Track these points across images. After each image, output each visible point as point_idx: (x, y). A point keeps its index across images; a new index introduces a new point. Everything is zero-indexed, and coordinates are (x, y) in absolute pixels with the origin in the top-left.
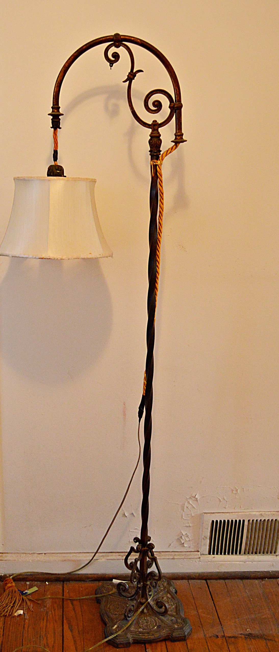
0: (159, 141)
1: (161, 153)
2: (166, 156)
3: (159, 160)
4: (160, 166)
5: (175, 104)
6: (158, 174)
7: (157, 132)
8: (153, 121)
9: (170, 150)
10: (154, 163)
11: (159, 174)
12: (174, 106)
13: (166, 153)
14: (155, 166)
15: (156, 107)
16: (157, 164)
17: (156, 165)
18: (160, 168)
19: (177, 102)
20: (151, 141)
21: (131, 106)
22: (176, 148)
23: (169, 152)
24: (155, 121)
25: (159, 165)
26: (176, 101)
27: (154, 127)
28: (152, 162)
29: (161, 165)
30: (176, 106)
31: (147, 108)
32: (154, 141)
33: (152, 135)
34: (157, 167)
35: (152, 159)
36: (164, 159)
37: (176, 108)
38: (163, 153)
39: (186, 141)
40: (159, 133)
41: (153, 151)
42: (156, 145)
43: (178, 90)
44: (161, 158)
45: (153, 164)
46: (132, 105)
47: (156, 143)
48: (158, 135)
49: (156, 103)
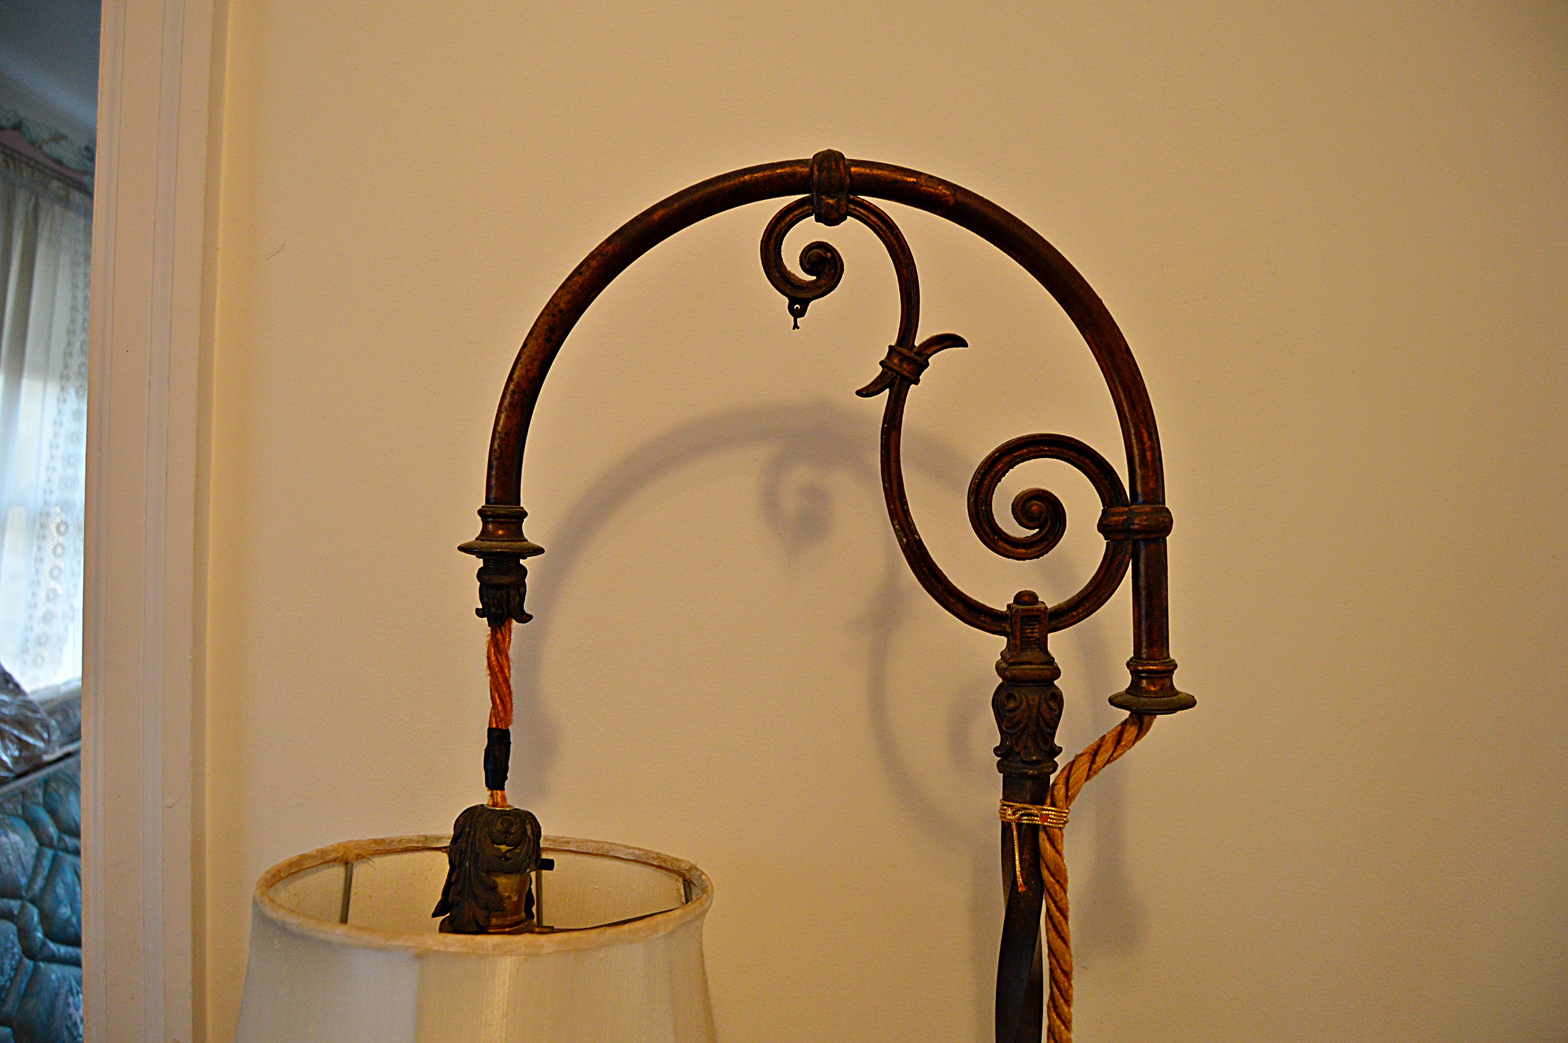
0: (1051, 703)
1: (1061, 761)
2: (1088, 778)
3: (1053, 804)
4: (1057, 831)
5: (1131, 516)
6: (1045, 873)
7: (1042, 658)
8: (1019, 598)
9: (1109, 746)
10: (1022, 815)
11: (1053, 875)
12: (1129, 520)
13: (1087, 766)
14: (1030, 834)
15: (1034, 529)
16: (1037, 821)
17: (1034, 829)
18: (1059, 847)
19: (1144, 502)
20: (1012, 705)
21: (901, 515)
22: (1138, 738)
23: (1100, 760)
24: (1026, 599)
25: (1050, 831)
26: (1141, 499)
27: (1022, 631)
28: (1014, 813)
29: (1060, 829)
30: (1137, 523)
31: (989, 531)
32: (1028, 703)
33: (1016, 671)
34: (1042, 835)
35: (1008, 795)
36: (1074, 797)
37: (1137, 532)
38: (1071, 759)
39: (1190, 703)
40: (1051, 661)
41: (1018, 754)
42: (1038, 724)
43: (1148, 443)
44: (1060, 791)
45: (1019, 819)
46: (906, 513)
47: (1039, 712)
48: (1047, 672)
49: (1035, 506)
